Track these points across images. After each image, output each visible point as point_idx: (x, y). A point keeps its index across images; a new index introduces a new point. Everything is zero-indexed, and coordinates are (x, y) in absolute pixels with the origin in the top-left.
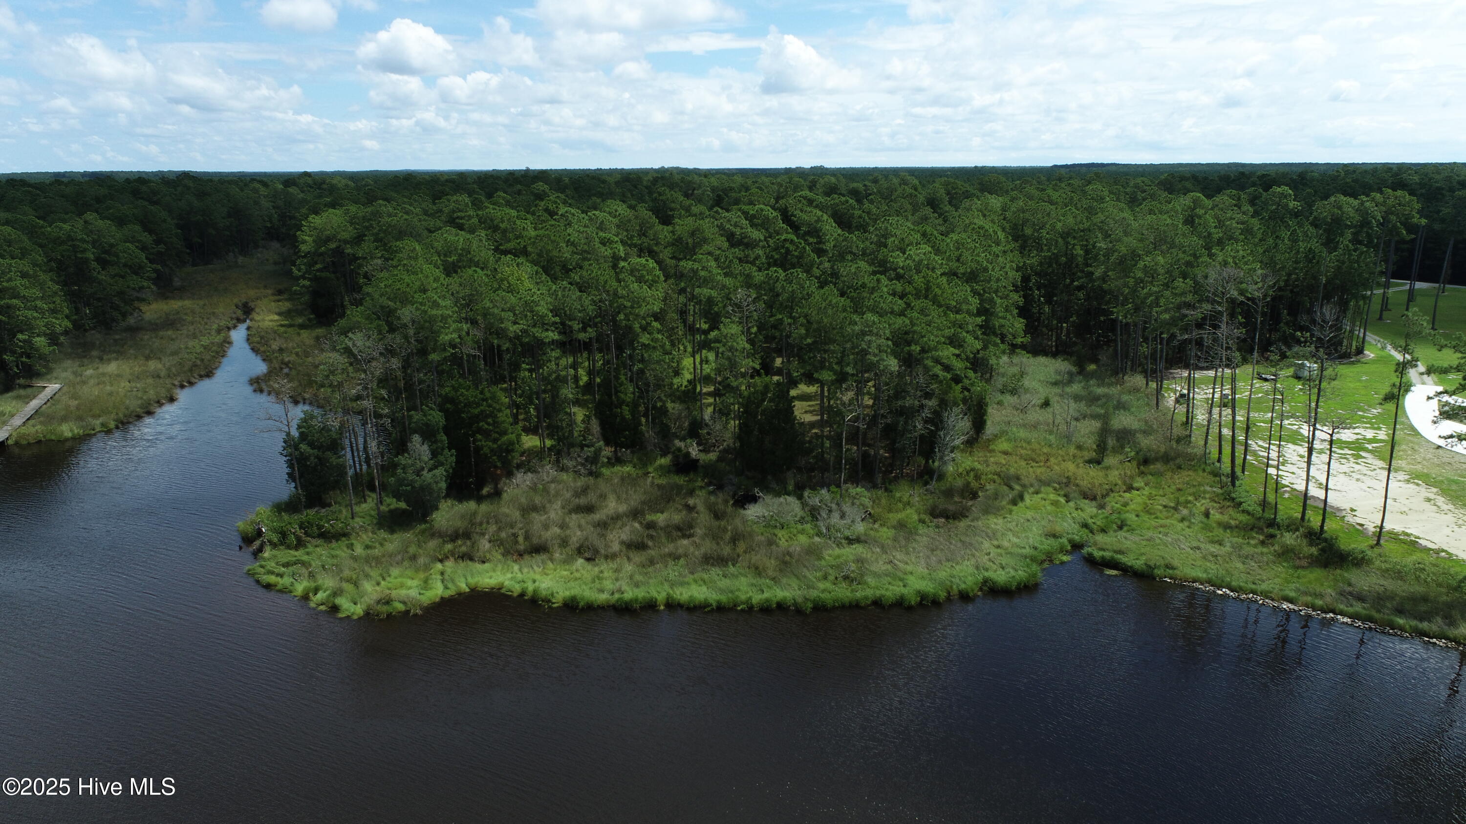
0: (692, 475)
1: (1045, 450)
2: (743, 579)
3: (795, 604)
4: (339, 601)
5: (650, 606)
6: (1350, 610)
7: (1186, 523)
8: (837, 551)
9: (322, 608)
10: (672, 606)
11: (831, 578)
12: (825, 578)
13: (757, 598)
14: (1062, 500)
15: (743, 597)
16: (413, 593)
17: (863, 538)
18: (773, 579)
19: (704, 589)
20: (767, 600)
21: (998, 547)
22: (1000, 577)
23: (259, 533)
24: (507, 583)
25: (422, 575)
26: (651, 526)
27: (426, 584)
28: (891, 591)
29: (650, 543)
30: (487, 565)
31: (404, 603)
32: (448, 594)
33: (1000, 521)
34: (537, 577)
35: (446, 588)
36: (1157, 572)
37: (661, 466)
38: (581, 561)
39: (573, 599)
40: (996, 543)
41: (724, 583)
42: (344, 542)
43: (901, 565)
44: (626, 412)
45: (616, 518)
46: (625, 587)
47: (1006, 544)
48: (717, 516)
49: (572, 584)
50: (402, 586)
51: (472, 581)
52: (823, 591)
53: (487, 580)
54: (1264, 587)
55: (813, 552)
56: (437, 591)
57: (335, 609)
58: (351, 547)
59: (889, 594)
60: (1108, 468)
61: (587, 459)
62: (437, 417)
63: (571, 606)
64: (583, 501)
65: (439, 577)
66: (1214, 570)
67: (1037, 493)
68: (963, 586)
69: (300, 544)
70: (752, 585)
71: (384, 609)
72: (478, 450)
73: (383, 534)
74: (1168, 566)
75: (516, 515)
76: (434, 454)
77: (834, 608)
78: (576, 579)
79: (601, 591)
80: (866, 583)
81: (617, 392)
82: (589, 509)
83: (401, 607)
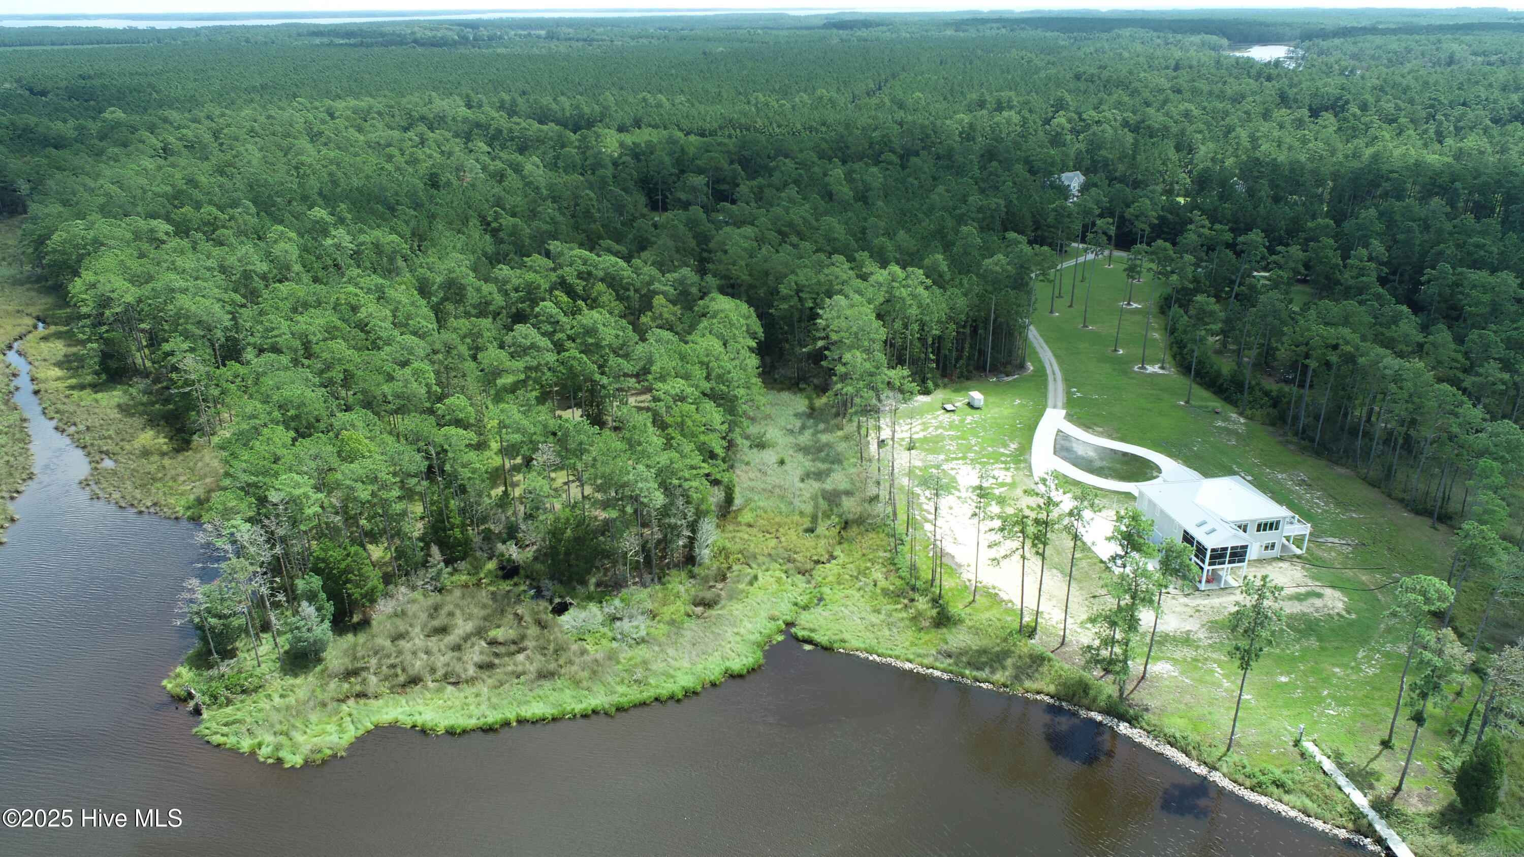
0: (516, 579)
1: (777, 520)
2: (567, 691)
3: (604, 709)
4: (282, 754)
5: (506, 724)
6: (942, 666)
7: (862, 592)
8: (630, 653)
9: (270, 761)
10: (521, 721)
11: (626, 682)
12: (622, 682)
13: (578, 708)
14: (784, 576)
15: (569, 709)
16: (334, 738)
17: (646, 638)
18: (588, 689)
19: (541, 704)
20: (585, 709)
21: (737, 634)
22: (737, 664)
23: (190, 696)
24: (400, 717)
25: (335, 719)
26: (493, 643)
27: (342, 730)
28: (666, 688)
29: (497, 661)
30: (381, 701)
31: (331, 748)
32: (360, 733)
33: (740, 606)
34: (421, 708)
35: (357, 728)
36: (836, 645)
37: (490, 571)
38: (450, 688)
39: (452, 727)
40: (736, 630)
41: (554, 697)
42: (261, 694)
43: (673, 662)
44: (457, 533)
45: (466, 638)
46: (487, 713)
47: (742, 631)
48: (541, 625)
49: (448, 713)
50: (324, 732)
51: (376, 718)
52: (622, 695)
53: (385, 716)
54: (897, 653)
55: (612, 657)
56: (351, 734)
57: (280, 761)
58: (269, 697)
59: (664, 692)
60: (818, 537)
61: (431, 579)
62: (316, 582)
63: (451, 732)
64: (436, 623)
65: (349, 719)
66: (870, 640)
67: (767, 570)
68: (712, 678)
69: (229, 702)
70: (574, 697)
71: (319, 756)
72: (349, 595)
73: (290, 681)
74: (843, 641)
75: (387, 643)
76: (318, 609)
77: (630, 708)
78: (450, 708)
79: (470, 717)
80: (649, 684)
81: (448, 518)
82: (443, 630)
83: (329, 752)
